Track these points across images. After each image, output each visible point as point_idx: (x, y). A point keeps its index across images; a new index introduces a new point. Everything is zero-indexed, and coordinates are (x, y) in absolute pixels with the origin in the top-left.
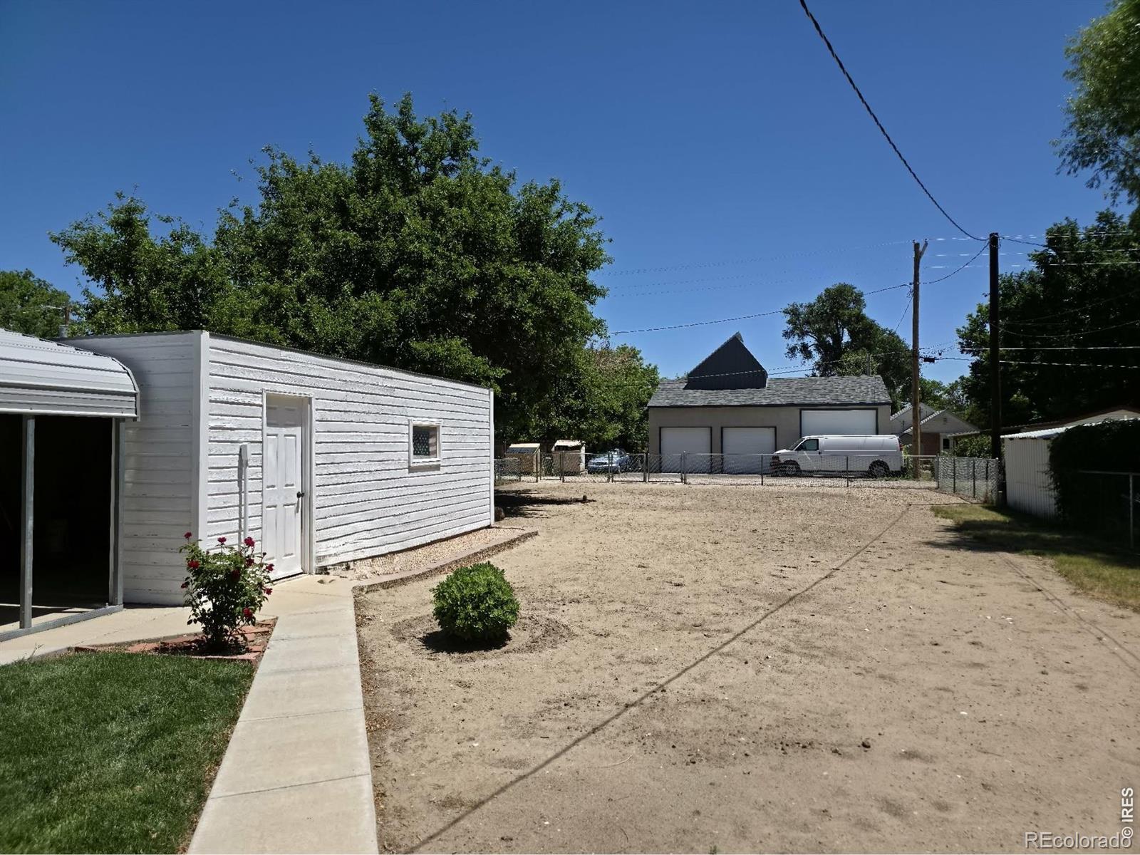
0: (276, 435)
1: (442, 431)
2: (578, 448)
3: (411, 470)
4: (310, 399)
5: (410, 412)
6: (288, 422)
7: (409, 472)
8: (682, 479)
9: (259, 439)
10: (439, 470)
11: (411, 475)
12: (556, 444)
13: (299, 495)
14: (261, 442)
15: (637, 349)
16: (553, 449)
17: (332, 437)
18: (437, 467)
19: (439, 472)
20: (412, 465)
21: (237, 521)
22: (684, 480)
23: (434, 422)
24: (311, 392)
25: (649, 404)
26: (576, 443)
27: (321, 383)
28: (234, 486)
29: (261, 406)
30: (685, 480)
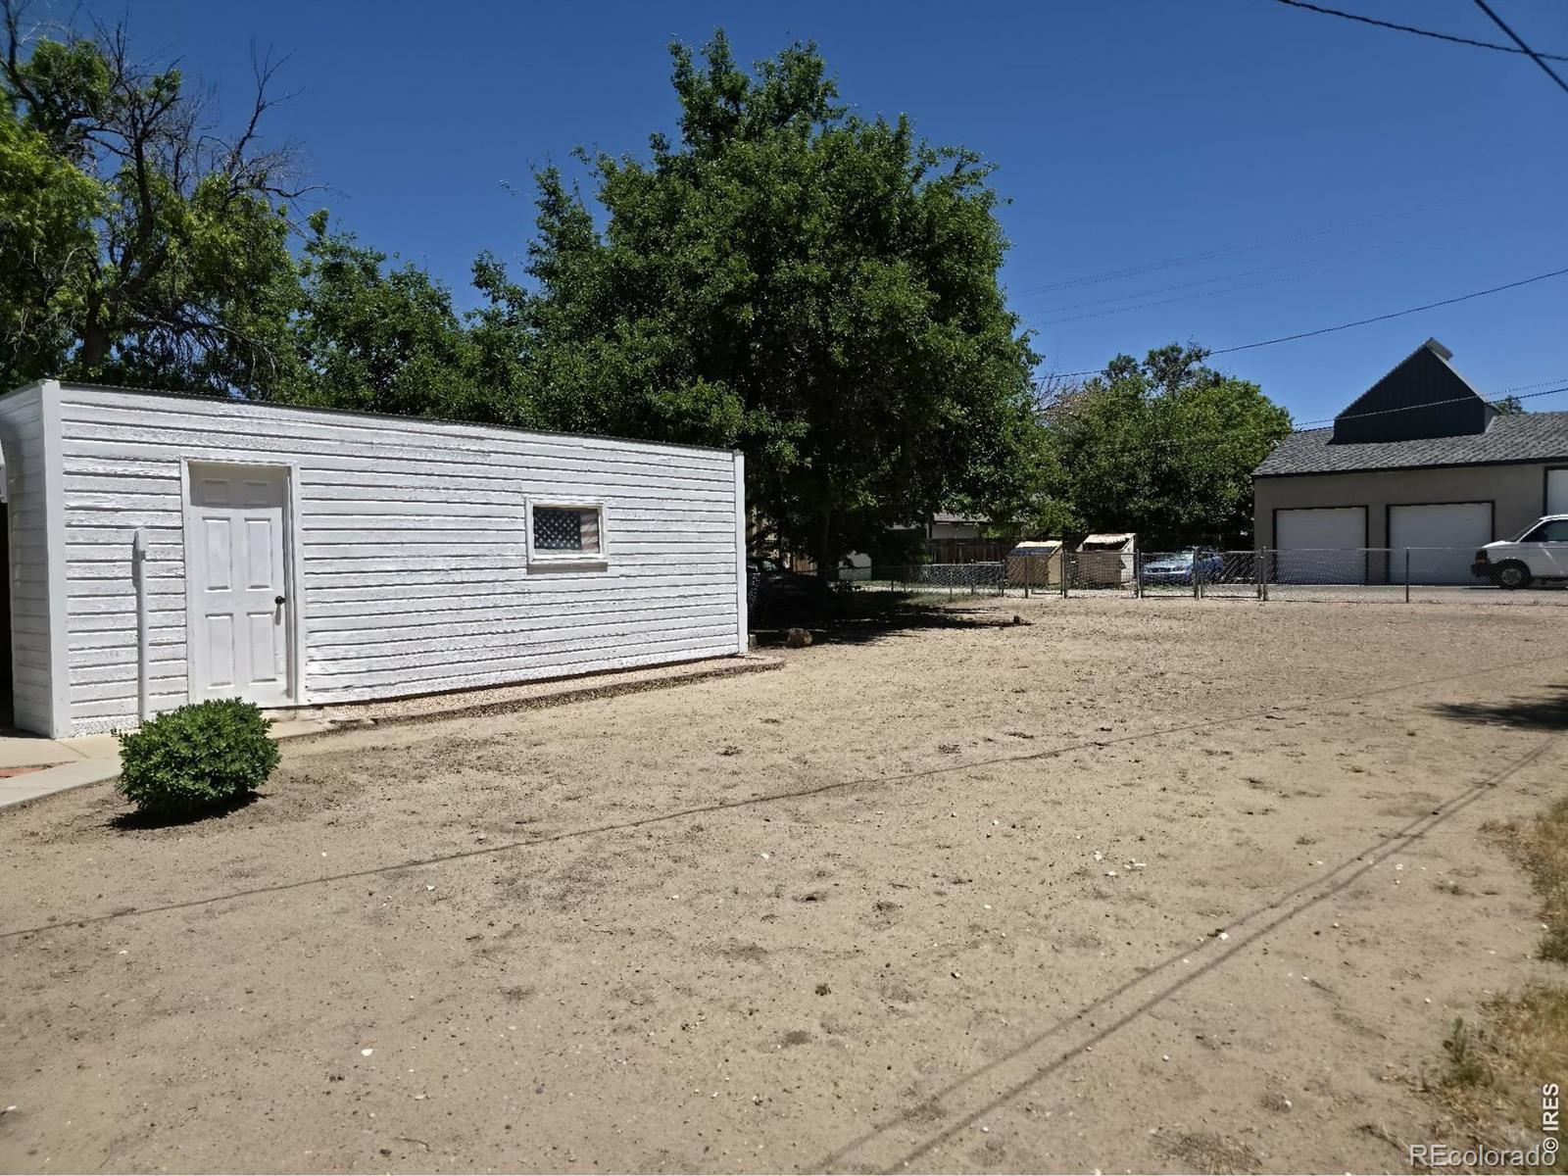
0: (228, 519)
1: (605, 514)
2: (1119, 545)
3: (531, 569)
4: (289, 468)
5: (526, 486)
6: (250, 502)
7: (528, 573)
8: (1259, 591)
9: (178, 523)
10: (606, 570)
11: (529, 577)
12: (1088, 540)
13: (279, 601)
14: (180, 528)
15: (1253, 383)
16: (1080, 549)
17: (342, 522)
18: (603, 567)
19: (604, 574)
20: (530, 562)
21: (136, 632)
22: (1262, 595)
23: (590, 501)
24: (289, 460)
25: (1256, 472)
26: (1121, 538)
27: (311, 446)
28: (127, 585)
29: (179, 479)
30: (1266, 593)
